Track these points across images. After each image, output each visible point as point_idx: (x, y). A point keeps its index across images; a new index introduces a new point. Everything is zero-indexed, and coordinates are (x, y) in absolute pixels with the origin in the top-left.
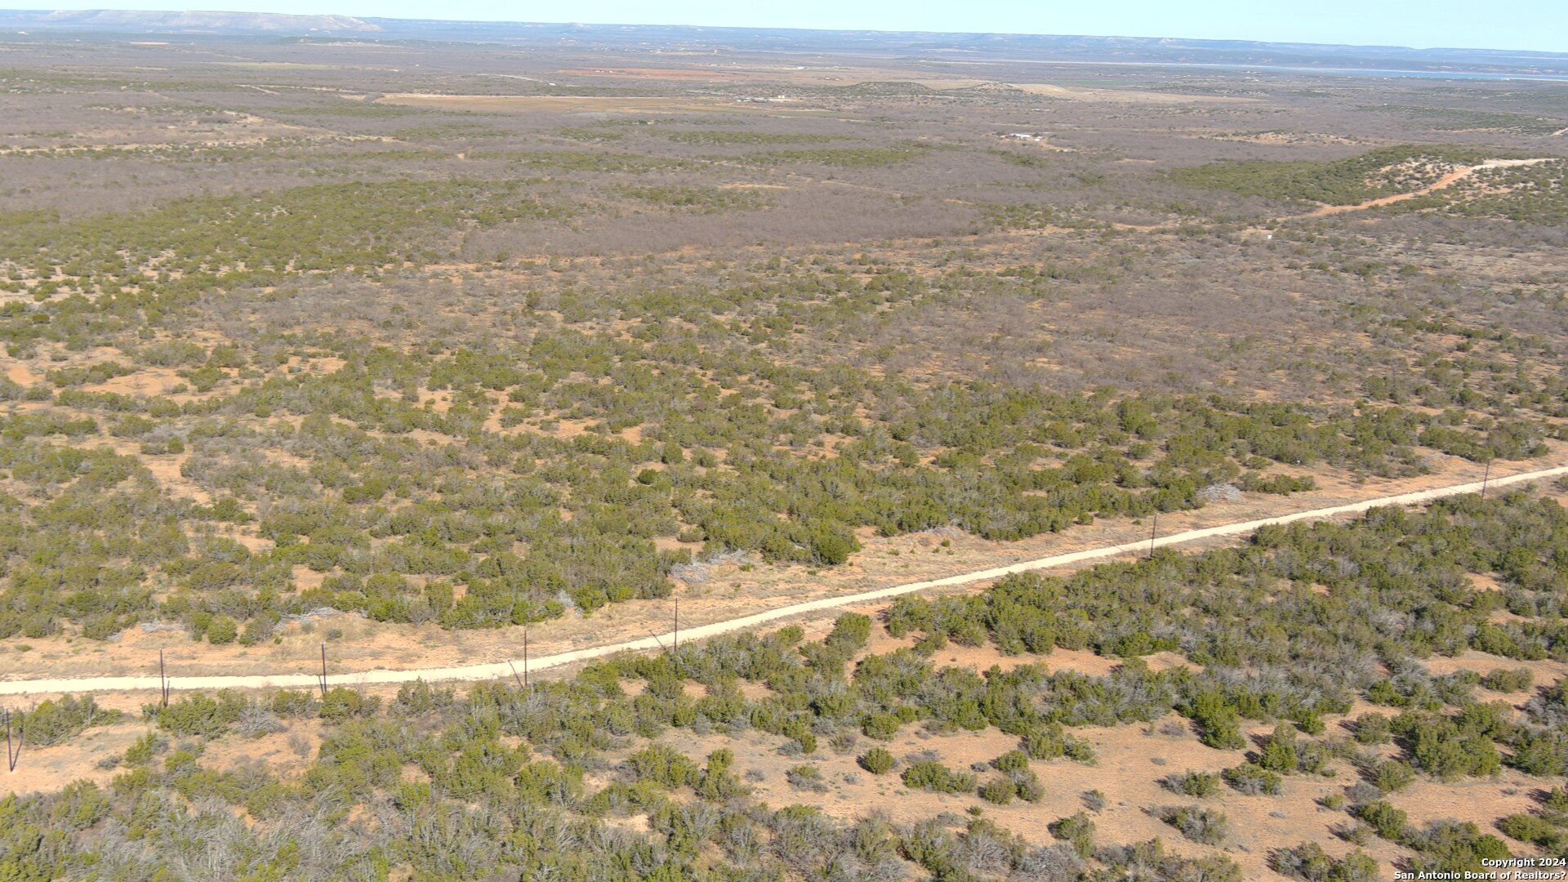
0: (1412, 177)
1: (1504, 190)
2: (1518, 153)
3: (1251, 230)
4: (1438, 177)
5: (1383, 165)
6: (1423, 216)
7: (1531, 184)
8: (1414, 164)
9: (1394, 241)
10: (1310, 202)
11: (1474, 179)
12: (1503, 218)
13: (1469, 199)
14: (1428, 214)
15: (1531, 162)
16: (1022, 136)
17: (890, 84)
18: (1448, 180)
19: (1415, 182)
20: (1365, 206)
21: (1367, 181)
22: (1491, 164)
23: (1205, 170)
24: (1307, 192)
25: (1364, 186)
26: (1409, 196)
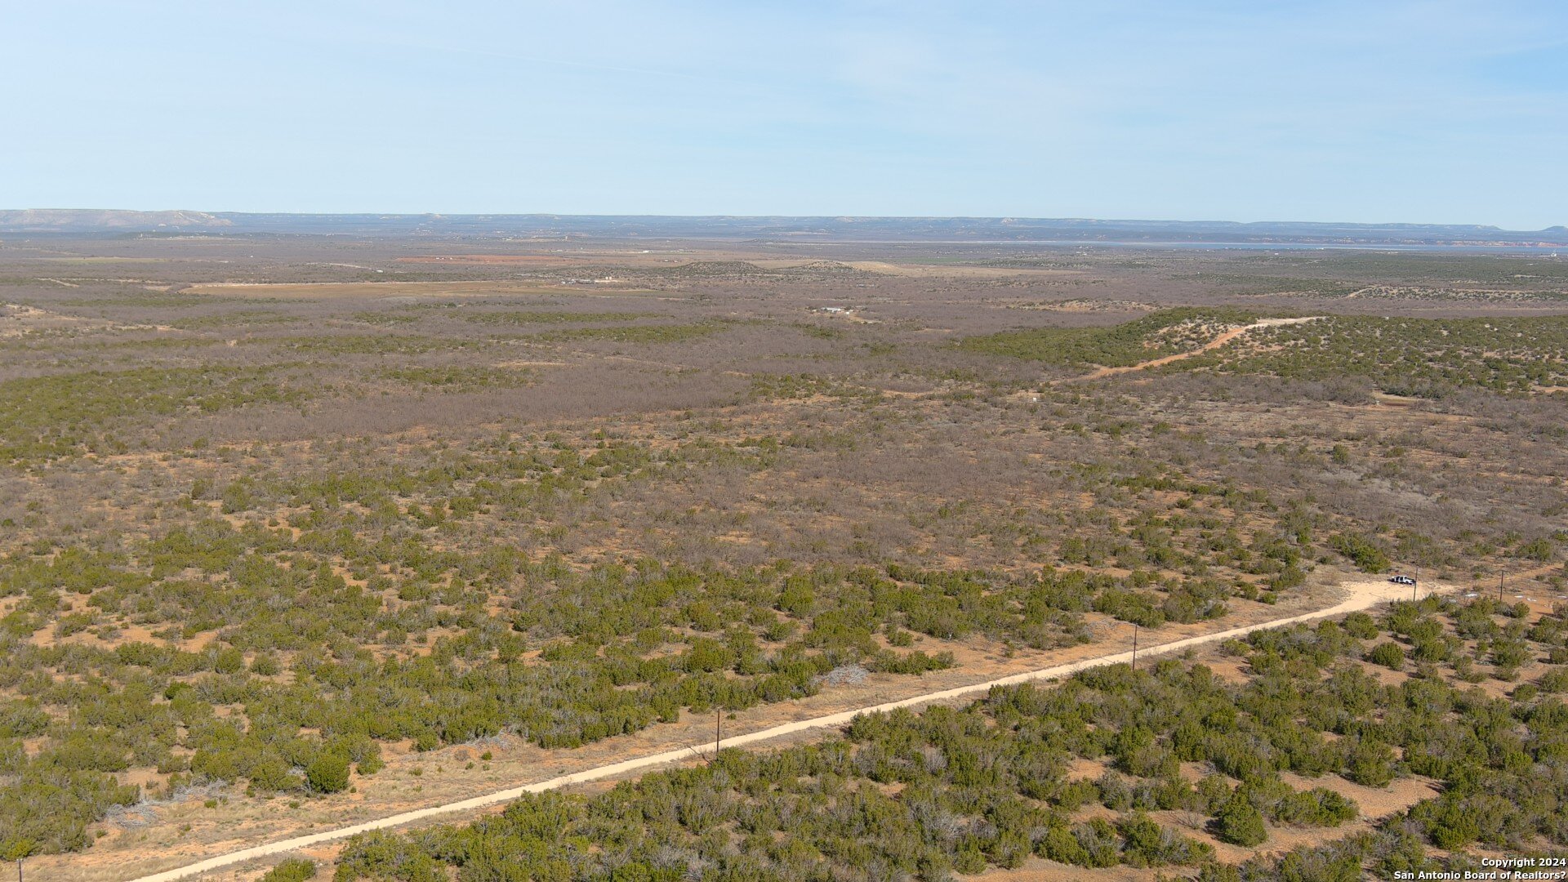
0: (1188, 338)
1: (1275, 348)
2: (1291, 312)
3: (1022, 393)
4: (1213, 337)
5: (1160, 327)
6: (1193, 375)
7: (1303, 341)
8: (1190, 325)
9: (1157, 400)
10: (1088, 364)
11: (1247, 338)
12: (1272, 375)
13: (1241, 357)
14: (1198, 373)
15: (1303, 320)
16: (833, 310)
17: (719, 264)
18: (1223, 339)
19: (1191, 342)
20: (1140, 367)
21: (1145, 343)
22: (1263, 324)
23: (997, 338)
24: (1087, 355)
25: (1142, 348)
26: (1183, 356)
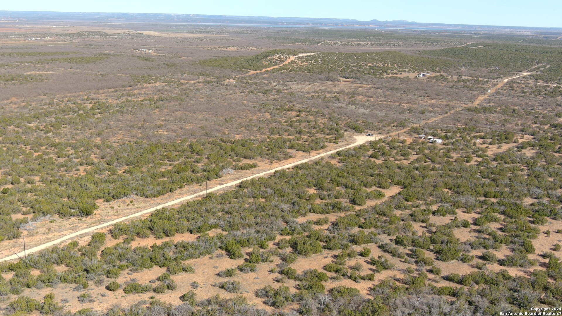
0: (277, 60)
1: (305, 63)
2: (309, 51)
3: (228, 80)
4: (285, 60)
5: (268, 57)
6: (282, 73)
7: (313, 61)
8: (278, 56)
9: (274, 82)
10: (246, 70)
11: (296, 60)
12: (306, 72)
13: (295, 67)
14: (283, 72)
15: (313, 54)
16: (144, 50)
17: (92, 32)
18: (288, 61)
19: (278, 62)
20: (263, 70)
21: (263, 62)
22: (301, 55)
23: (210, 60)
24: (245, 67)
25: (263, 64)
26: (277, 67)
